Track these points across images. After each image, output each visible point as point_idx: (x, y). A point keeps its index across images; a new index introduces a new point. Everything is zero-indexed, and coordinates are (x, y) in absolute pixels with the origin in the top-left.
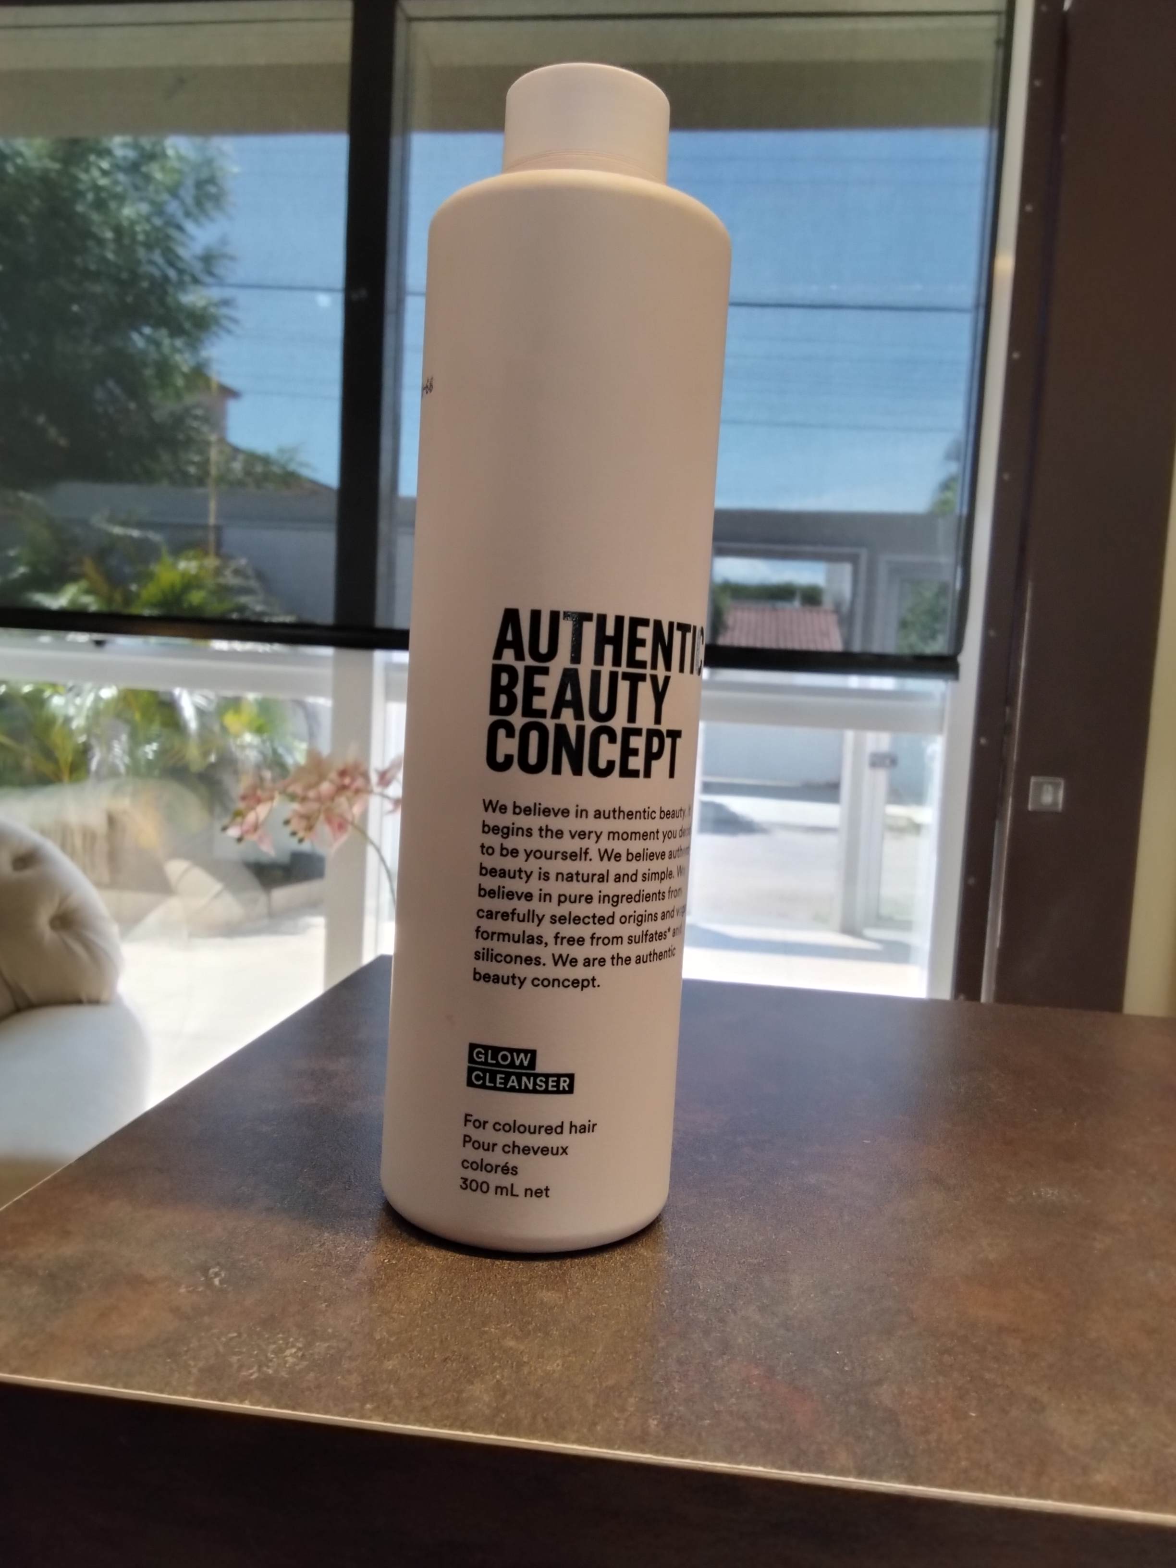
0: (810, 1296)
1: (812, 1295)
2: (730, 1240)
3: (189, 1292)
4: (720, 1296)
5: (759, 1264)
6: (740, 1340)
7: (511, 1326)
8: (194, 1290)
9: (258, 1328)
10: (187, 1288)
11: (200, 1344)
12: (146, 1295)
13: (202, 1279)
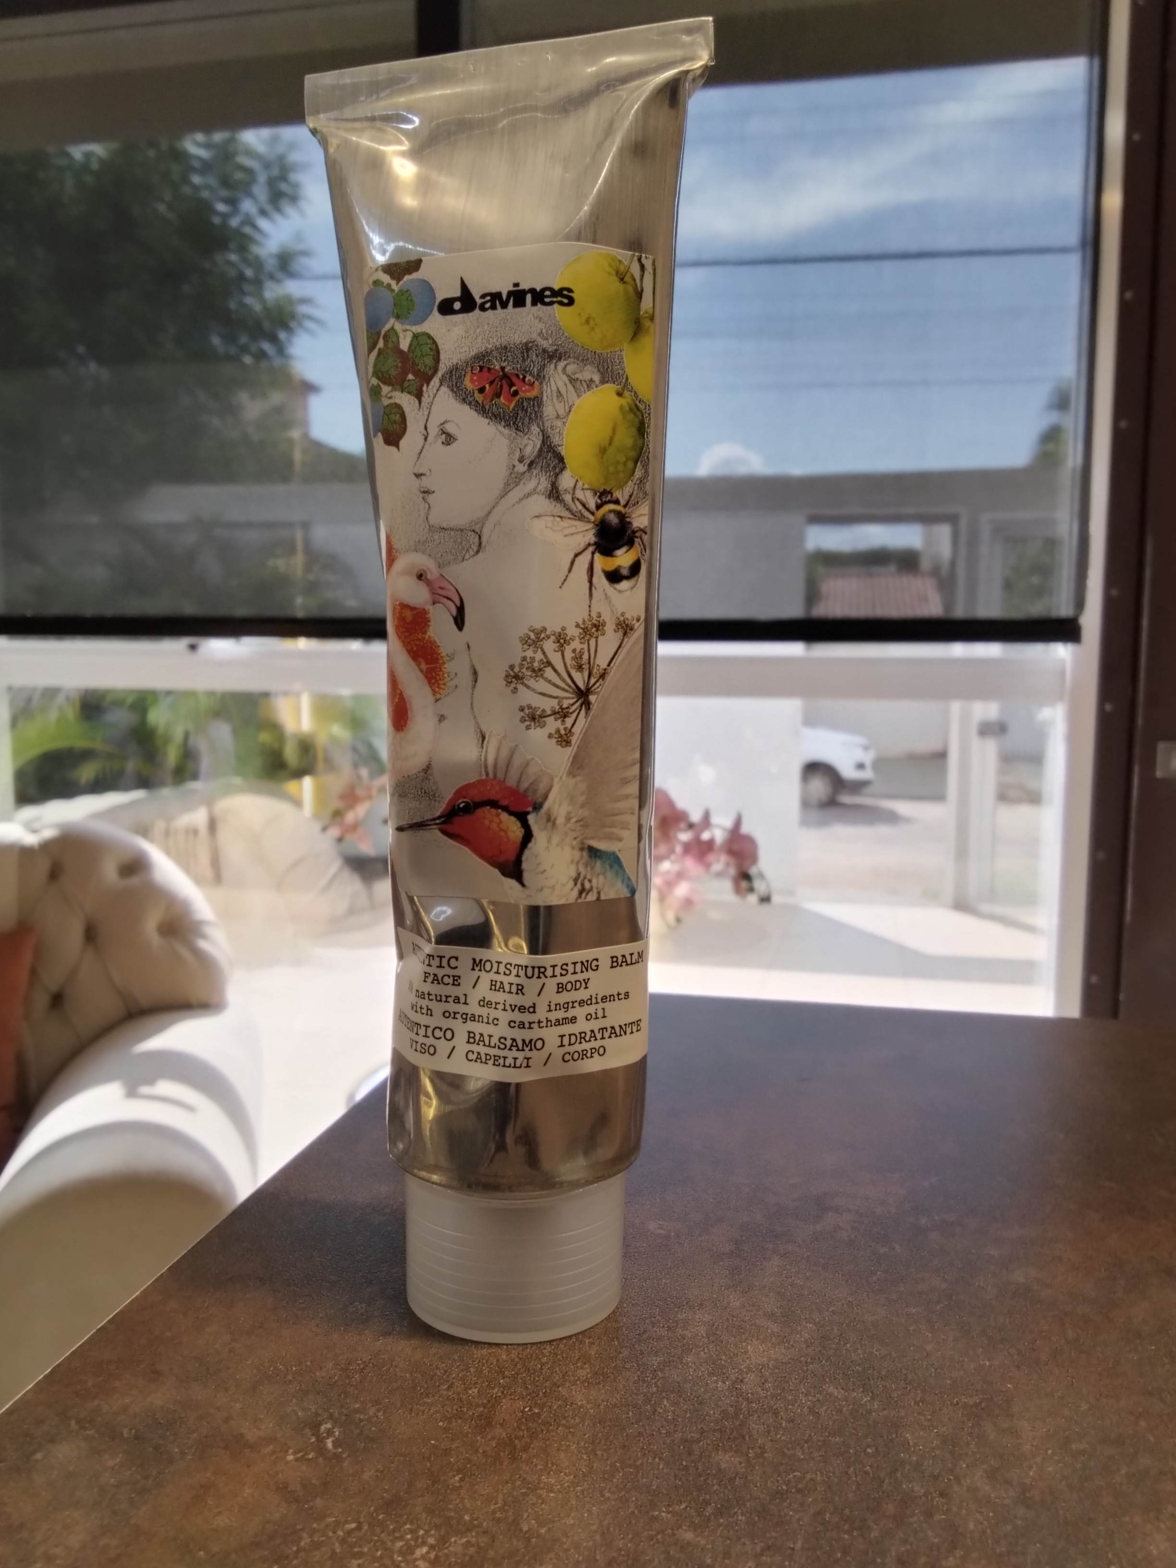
0: (1046, 1452)
1: (1050, 1452)
2: (936, 1369)
3: (297, 1460)
4: (936, 1455)
5: (977, 1405)
6: (971, 1526)
7: (686, 1507)
8: (303, 1456)
9: (381, 1517)
10: (294, 1453)
11: (312, 1541)
12: (248, 1466)
13: (313, 1440)
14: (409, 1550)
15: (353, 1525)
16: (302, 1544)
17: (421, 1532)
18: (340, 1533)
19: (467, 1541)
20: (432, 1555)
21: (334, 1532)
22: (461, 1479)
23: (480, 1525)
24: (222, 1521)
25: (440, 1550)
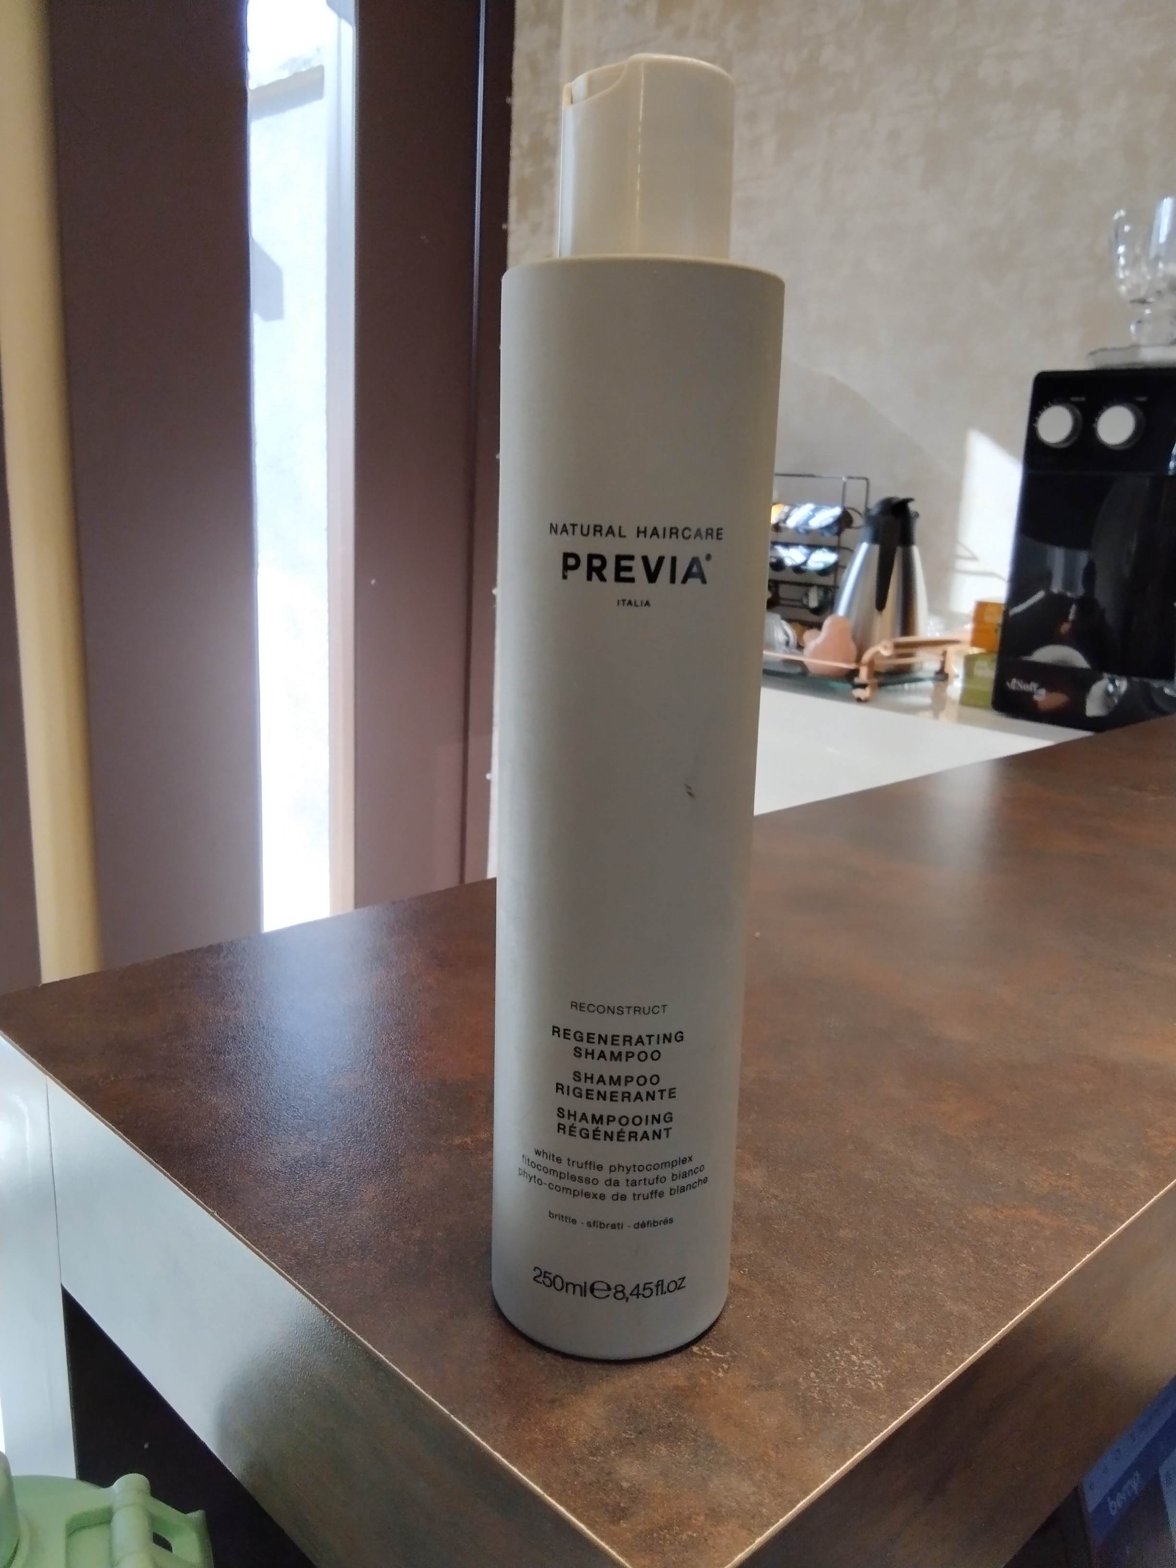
8: (723, 1369)
9: (811, 1361)
10: (718, 1371)
11: (817, 1393)
12: (717, 1394)
13: (708, 1360)
14: (853, 1364)
15: (812, 1374)
16: (818, 1398)
17: (837, 1352)
18: (817, 1381)
19: (857, 1340)
20: (861, 1356)
21: (815, 1382)
22: (797, 1321)
23: (845, 1331)
24: (772, 1421)
25: (858, 1351)
